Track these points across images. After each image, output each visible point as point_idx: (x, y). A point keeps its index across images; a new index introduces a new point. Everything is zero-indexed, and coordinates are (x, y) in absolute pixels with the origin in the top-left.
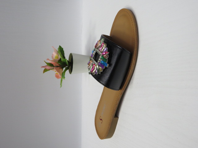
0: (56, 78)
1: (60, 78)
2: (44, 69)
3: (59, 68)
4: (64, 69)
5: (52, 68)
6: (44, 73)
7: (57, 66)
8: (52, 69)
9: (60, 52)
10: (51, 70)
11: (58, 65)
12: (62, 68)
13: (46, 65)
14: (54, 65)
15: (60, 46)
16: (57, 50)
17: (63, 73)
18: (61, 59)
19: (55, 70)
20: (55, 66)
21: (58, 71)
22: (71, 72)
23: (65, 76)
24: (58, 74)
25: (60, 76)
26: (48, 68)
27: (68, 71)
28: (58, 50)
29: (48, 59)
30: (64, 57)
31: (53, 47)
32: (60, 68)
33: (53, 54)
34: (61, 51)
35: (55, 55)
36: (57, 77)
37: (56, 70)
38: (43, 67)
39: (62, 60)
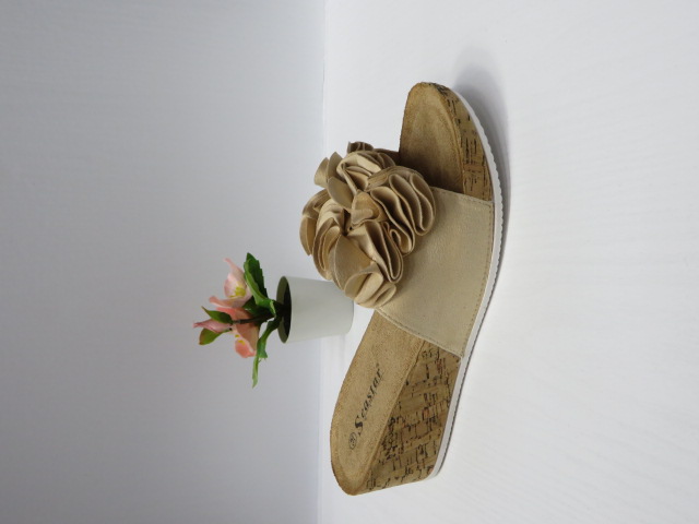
0: (238, 356)
1: (251, 355)
2: (200, 329)
3: (247, 325)
4: (264, 326)
5: (228, 326)
6: (201, 343)
7: (243, 322)
8: (227, 331)
9: (250, 275)
10: (224, 335)
11: (246, 317)
12: (258, 325)
13: (208, 317)
14: (234, 318)
15: (250, 257)
16: (240, 271)
17: (260, 340)
18: (253, 298)
19: (235, 332)
20: (236, 322)
21: (244, 336)
22: (285, 335)
23: (267, 349)
24: (246, 342)
25: (251, 350)
26: (214, 327)
27: (275, 333)
28: (243, 269)
29: (213, 299)
30: (263, 292)
31: (228, 260)
32: (251, 326)
33: (227, 281)
34: (254, 270)
35: (235, 284)
36: (242, 351)
37: (240, 332)
38: (199, 324)
39: (257, 302)
